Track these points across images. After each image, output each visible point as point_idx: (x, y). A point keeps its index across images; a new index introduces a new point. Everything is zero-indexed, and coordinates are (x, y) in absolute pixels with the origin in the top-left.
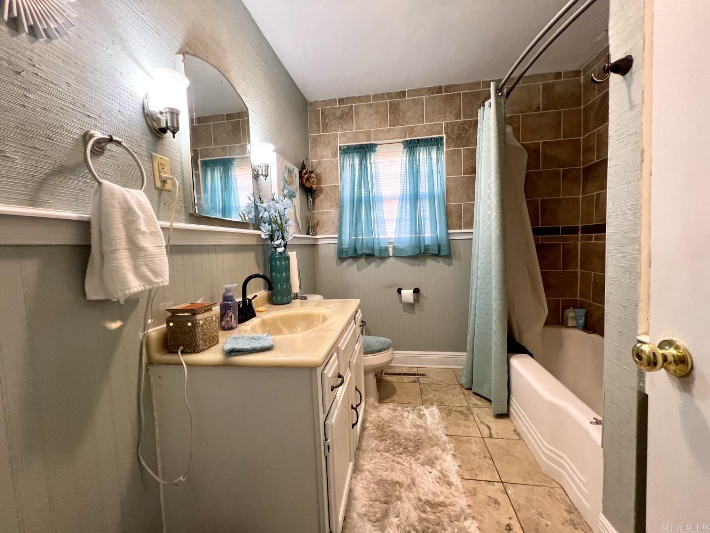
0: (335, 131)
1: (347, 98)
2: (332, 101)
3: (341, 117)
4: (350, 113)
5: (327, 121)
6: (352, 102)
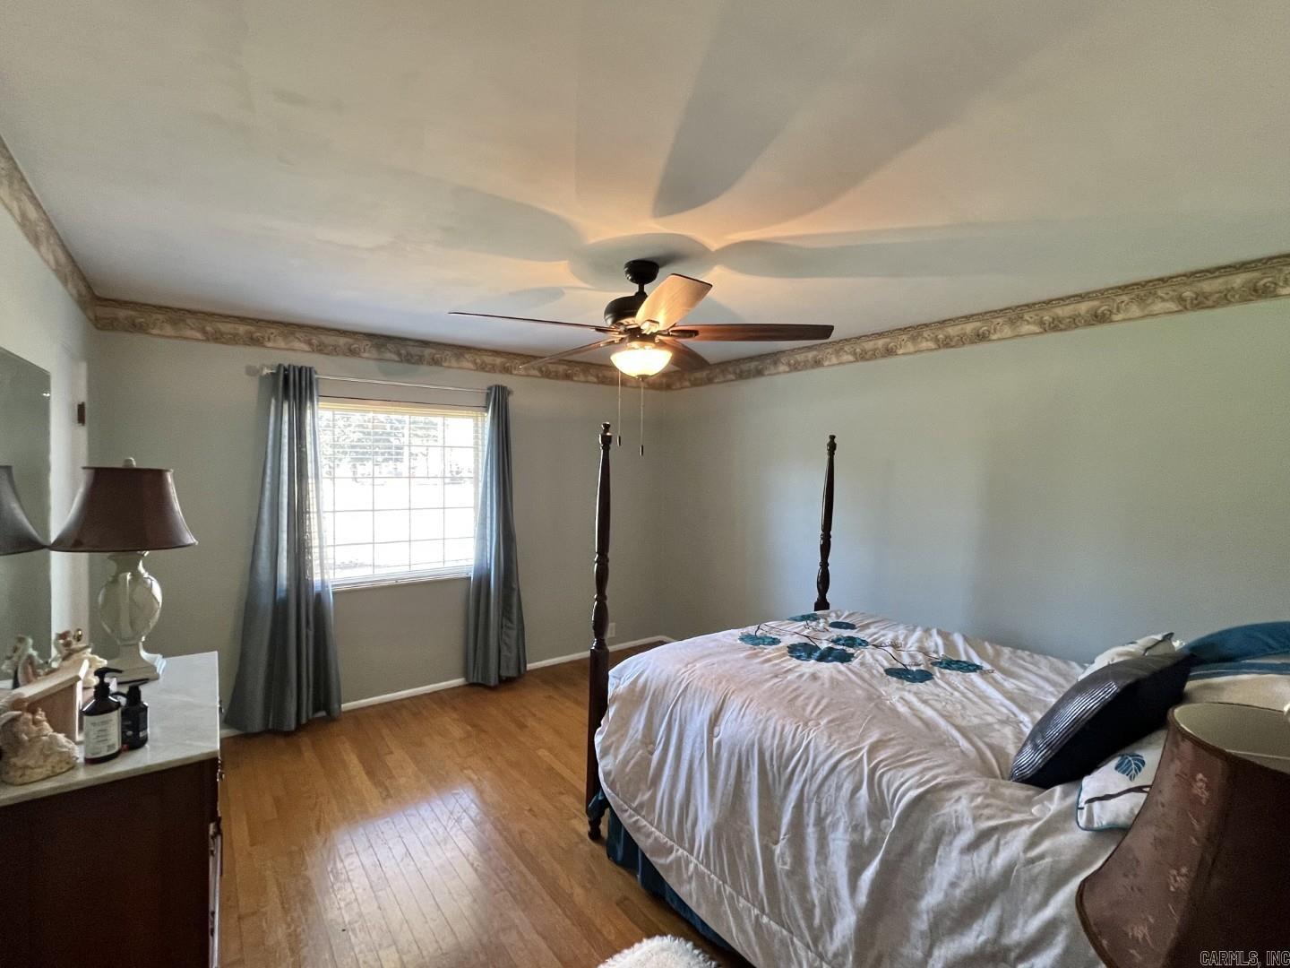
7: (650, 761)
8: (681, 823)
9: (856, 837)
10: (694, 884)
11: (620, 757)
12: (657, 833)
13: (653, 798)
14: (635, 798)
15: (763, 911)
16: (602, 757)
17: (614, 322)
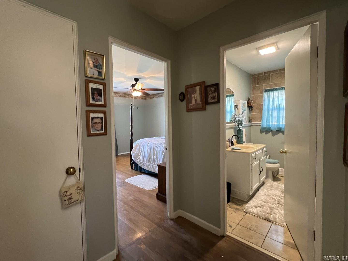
0: (262, 84)
1: (268, 72)
2: (262, 74)
3: (265, 79)
4: (269, 77)
5: (259, 81)
6: (270, 73)
7: (139, 153)
8: (144, 158)
9: (162, 151)
10: (145, 165)
11: (135, 153)
12: (140, 161)
13: (140, 157)
14: (137, 158)
15: (153, 164)
16: (132, 154)
17: (132, 88)
